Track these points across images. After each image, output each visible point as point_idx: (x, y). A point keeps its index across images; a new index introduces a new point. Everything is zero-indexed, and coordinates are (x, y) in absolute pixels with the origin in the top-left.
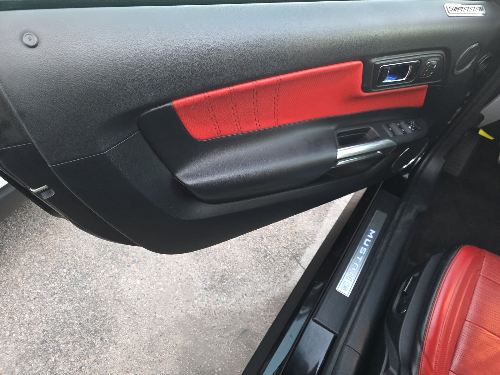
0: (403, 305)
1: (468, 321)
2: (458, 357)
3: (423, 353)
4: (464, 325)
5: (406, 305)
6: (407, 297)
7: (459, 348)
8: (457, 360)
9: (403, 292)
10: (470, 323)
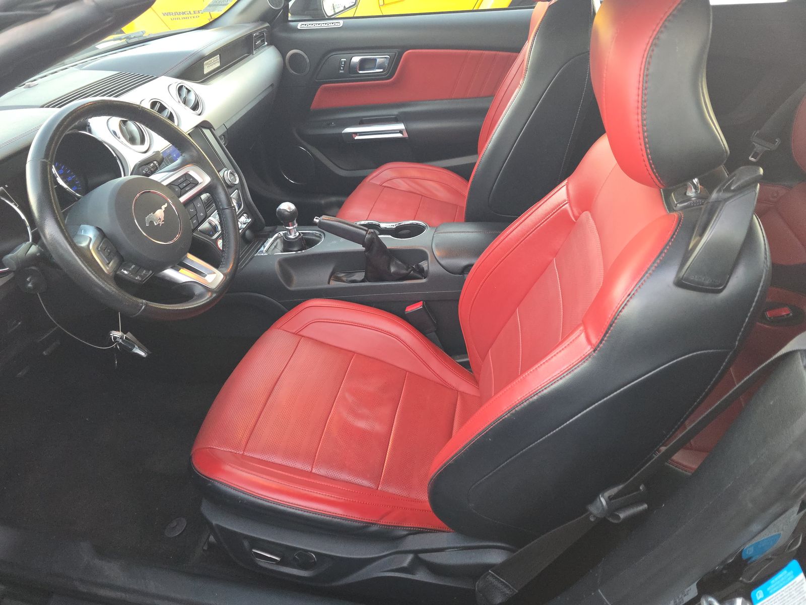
0: (303, 559)
1: (312, 469)
2: (360, 481)
3: (379, 523)
4: (318, 473)
5: (304, 553)
6: (288, 555)
7: (349, 480)
8: (363, 482)
9: (282, 563)
10: (314, 466)
